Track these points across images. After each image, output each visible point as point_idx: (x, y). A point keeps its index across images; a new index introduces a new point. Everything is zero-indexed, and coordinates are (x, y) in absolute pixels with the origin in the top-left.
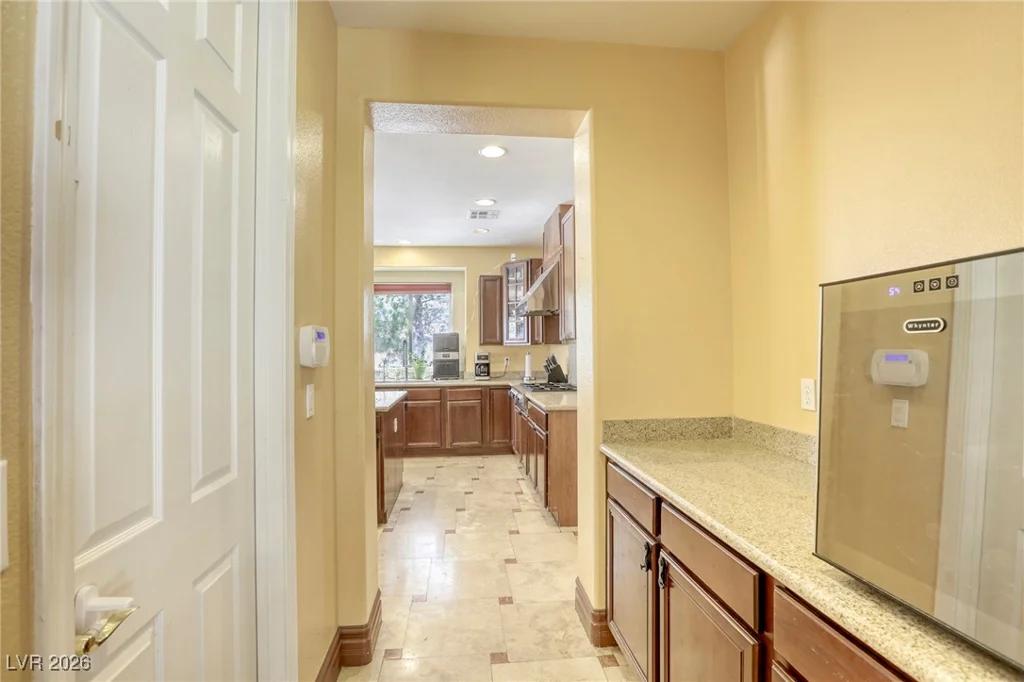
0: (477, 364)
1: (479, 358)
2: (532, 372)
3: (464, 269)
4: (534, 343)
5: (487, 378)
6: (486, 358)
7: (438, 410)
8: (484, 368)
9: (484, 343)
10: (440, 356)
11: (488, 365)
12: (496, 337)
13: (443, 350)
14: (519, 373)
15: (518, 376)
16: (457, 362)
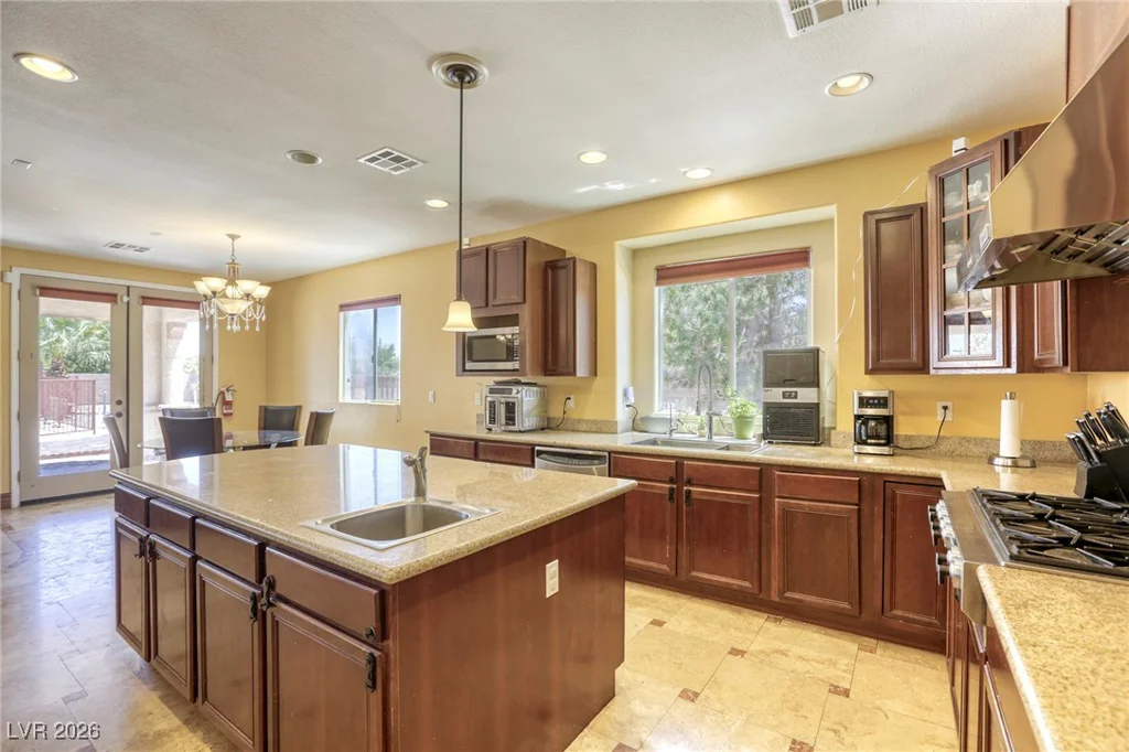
0: (858, 417)
1: (864, 402)
2: (1023, 442)
3: (831, 211)
4: (1029, 365)
5: (885, 450)
6: (882, 402)
7: (753, 516)
8: (878, 427)
9: (874, 369)
10: (776, 395)
11: (888, 421)
12: (908, 354)
13: (784, 383)
14: (980, 442)
15: (976, 450)
16: (814, 409)
